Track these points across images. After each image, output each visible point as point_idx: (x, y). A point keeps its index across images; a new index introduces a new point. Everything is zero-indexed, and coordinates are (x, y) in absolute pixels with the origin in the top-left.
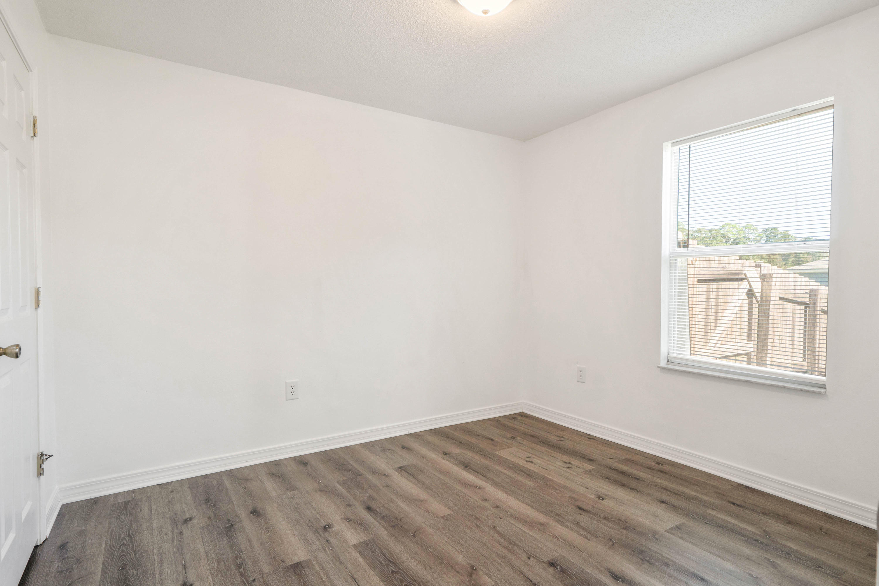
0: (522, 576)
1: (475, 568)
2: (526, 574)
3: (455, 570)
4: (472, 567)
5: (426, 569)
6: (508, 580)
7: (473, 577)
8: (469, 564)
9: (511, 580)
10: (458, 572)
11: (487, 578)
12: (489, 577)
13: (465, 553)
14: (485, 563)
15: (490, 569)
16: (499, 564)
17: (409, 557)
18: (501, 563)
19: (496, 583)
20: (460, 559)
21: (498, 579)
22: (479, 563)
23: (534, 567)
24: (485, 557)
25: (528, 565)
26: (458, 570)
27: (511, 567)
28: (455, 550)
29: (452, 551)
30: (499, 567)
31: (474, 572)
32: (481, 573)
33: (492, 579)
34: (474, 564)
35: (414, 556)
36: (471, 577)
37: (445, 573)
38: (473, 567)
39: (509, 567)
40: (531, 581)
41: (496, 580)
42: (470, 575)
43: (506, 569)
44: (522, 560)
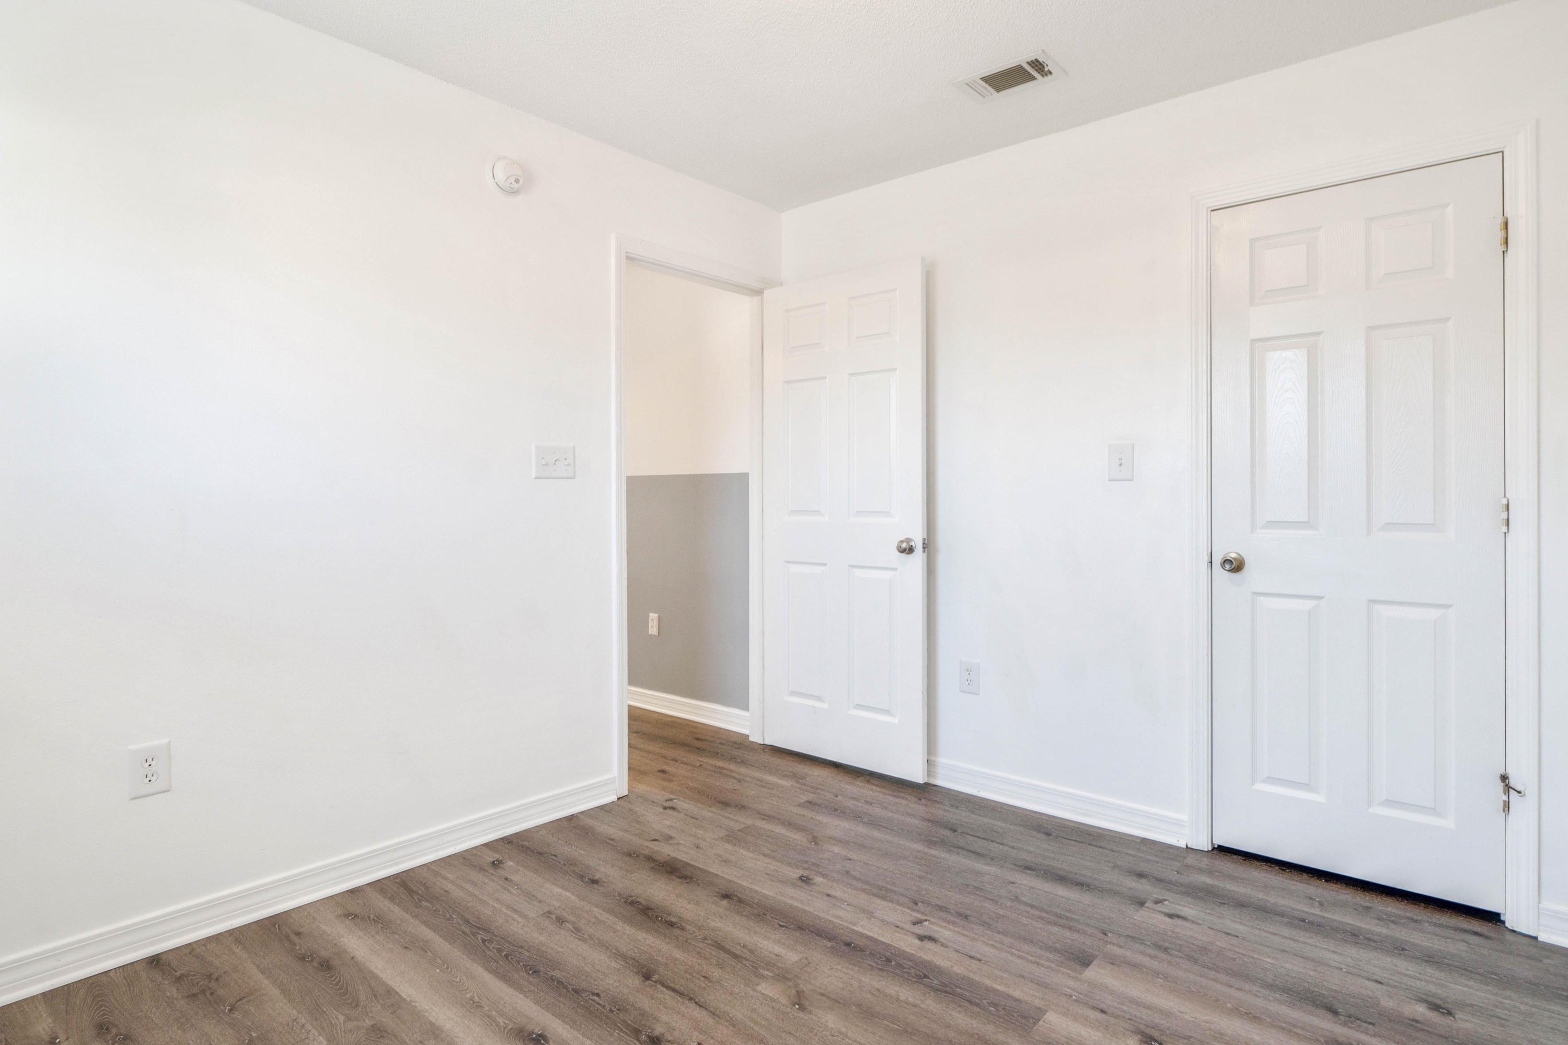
0: (712, 1009)
1: (797, 1007)
2: (704, 1013)
3: (829, 998)
4: (802, 1008)
5: (878, 990)
6: (735, 998)
7: (794, 991)
8: (810, 1012)
9: (729, 998)
10: (822, 995)
11: (770, 995)
12: (768, 996)
13: (827, 1033)
14: (783, 1020)
15: (770, 1009)
16: (756, 1023)
17: (922, 1006)
18: (752, 1025)
19: (754, 990)
20: (831, 1020)
21: (752, 997)
22: (792, 1017)
23: (690, 1029)
24: (784, 1031)
25: (701, 1031)
26: (824, 999)
27: (733, 1021)
28: (849, 1035)
29: (853, 1032)
30: (755, 1016)
31: (796, 1000)
32: (784, 1001)
33: (763, 994)
34: (801, 1015)
35: (916, 1010)
36: (797, 992)
37: (843, 989)
38: (800, 1008)
39: (736, 1019)
40: (696, 1003)
41: (755, 994)
42: (800, 994)
43: (741, 1016)
44: (712, 1038)
